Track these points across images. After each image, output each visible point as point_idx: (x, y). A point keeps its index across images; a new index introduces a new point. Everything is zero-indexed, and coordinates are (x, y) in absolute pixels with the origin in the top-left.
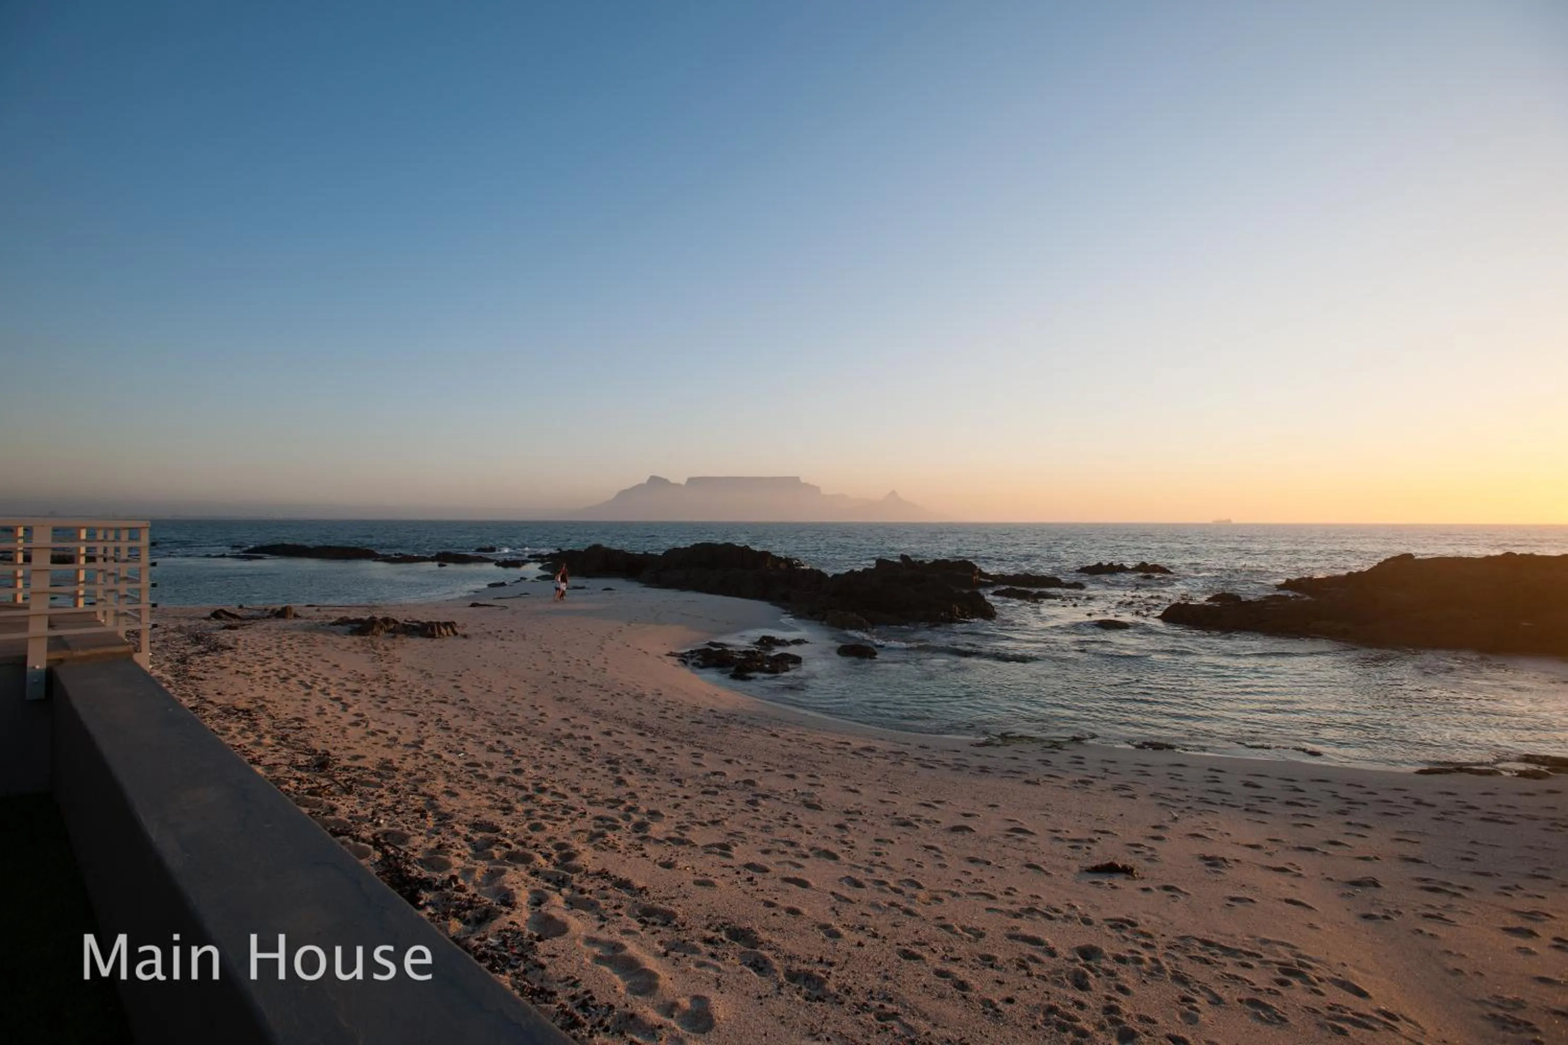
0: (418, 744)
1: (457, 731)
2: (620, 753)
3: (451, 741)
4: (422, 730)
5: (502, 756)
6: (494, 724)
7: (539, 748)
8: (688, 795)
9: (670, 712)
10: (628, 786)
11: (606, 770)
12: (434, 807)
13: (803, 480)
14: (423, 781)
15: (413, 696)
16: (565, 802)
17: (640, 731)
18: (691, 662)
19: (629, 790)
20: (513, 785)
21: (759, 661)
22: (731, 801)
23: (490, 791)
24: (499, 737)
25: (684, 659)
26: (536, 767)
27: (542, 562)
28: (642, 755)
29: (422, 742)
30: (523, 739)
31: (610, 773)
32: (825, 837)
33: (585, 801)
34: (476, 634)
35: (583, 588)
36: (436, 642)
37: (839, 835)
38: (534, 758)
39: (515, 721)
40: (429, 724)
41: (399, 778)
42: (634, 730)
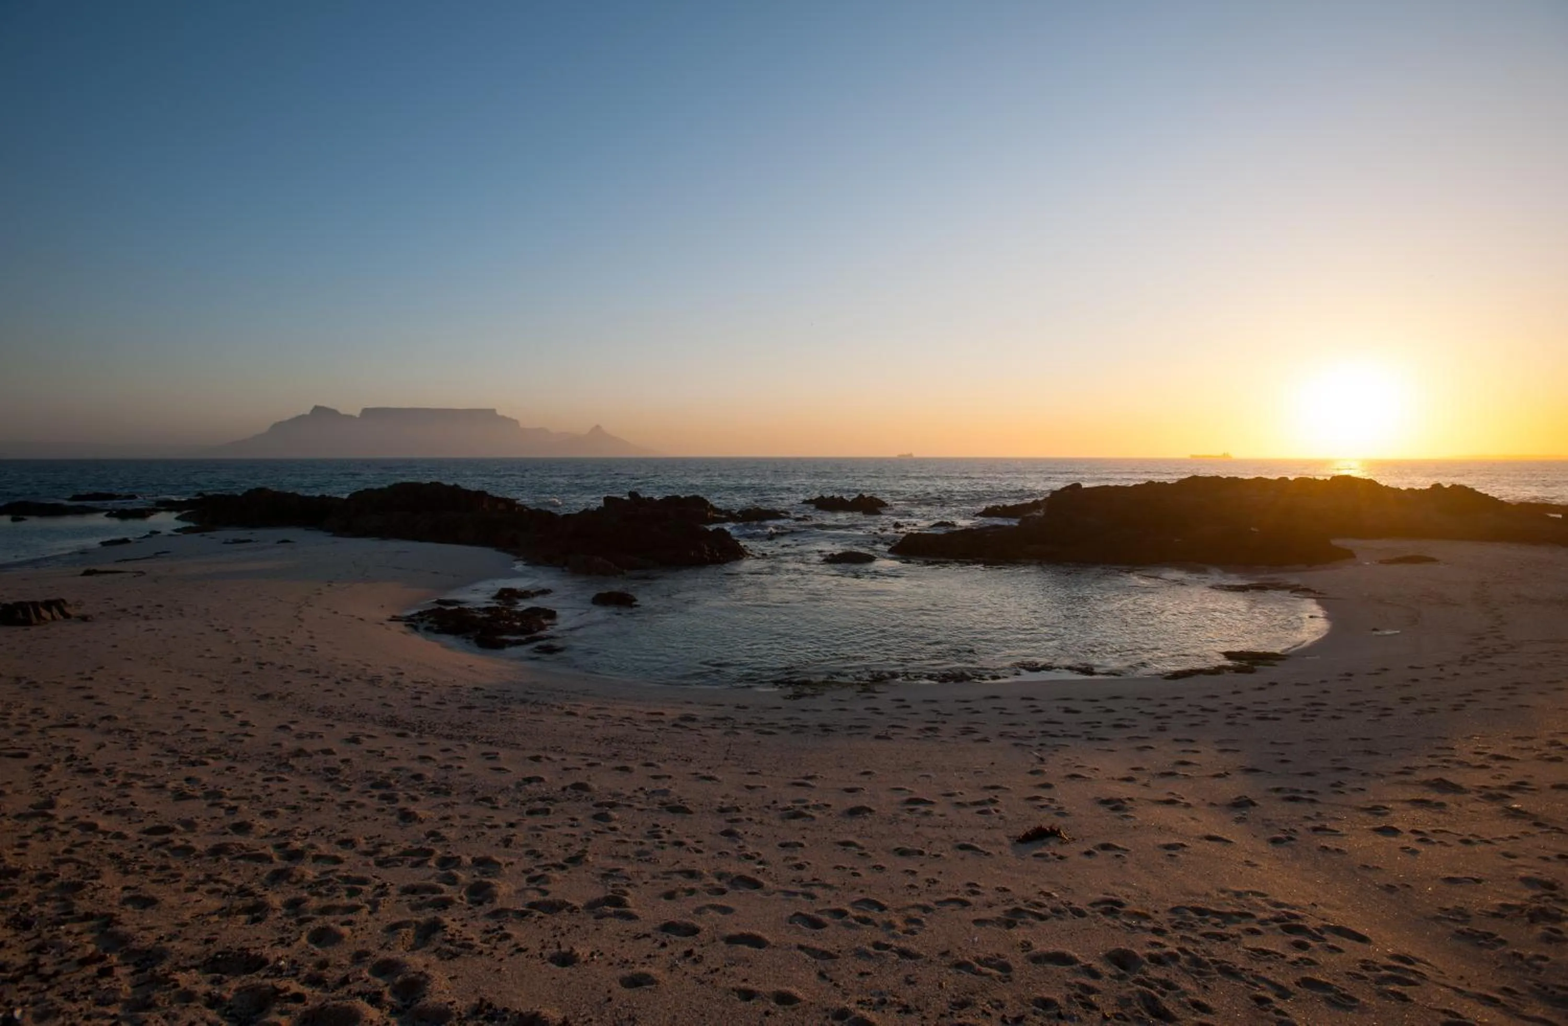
0: (44, 809)
1: (109, 772)
2: (385, 769)
3: (101, 792)
4: (43, 781)
5: (204, 804)
6: (173, 751)
7: (258, 780)
8: (513, 820)
9: (424, 697)
10: (421, 821)
11: (376, 800)
12: (121, 941)
13: (499, 413)
14: (77, 887)
15: (11, 723)
16: (342, 869)
17: (397, 731)
18: (422, 626)
19: (427, 827)
20: (242, 857)
21: (505, 619)
22: (573, 819)
23: (209, 878)
24: (186, 771)
25: (413, 623)
26: (268, 814)
27: (178, 510)
28: (417, 767)
29: (51, 804)
30: (228, 769)
31: (385, 805)
32: (721, 853)
33: (371, 861)
34: (102, 613)
35: (249, 541)
36: (33, 630)
37: (736, 846)
38: (258, 798)
39: (205, 740)
40: (55, 767)
41: (27, 892)
42: (391, 730)
